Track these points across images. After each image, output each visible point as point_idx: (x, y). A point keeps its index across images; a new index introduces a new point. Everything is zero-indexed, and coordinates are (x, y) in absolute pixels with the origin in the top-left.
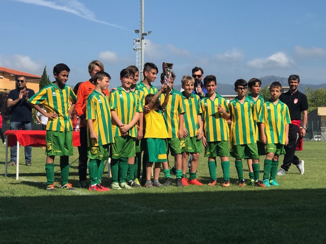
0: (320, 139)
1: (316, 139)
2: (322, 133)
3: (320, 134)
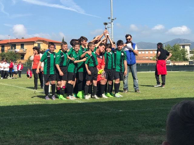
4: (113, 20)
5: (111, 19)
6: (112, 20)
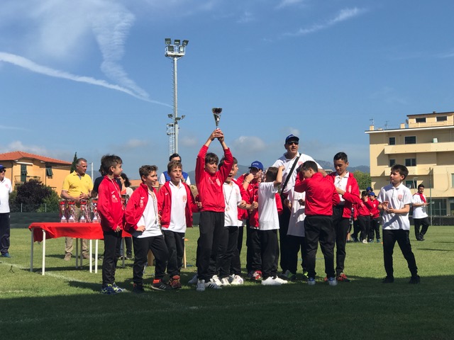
5: (174, 118)
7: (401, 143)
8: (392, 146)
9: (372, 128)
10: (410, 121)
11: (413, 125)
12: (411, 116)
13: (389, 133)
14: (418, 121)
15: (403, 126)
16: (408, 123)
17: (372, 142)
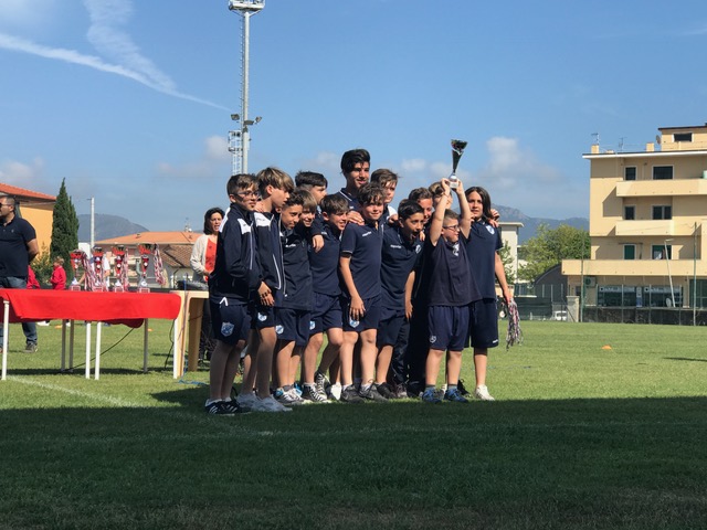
0: (564, 318)
1: (559, 318)
2: (569, 307)
3: (566, 309)
4: (251, 123)
5: (241, 122)
6: (246, 123)
7: (645, 179)
8: (630, 183)
9: (596, 149)
10: (664, 138)
11: (669, 145)
12: (665, 130)
13: (625, 159)
14: (678, 138)
15: (651, 147)
16: (659, 142)
17: (594, 175)
